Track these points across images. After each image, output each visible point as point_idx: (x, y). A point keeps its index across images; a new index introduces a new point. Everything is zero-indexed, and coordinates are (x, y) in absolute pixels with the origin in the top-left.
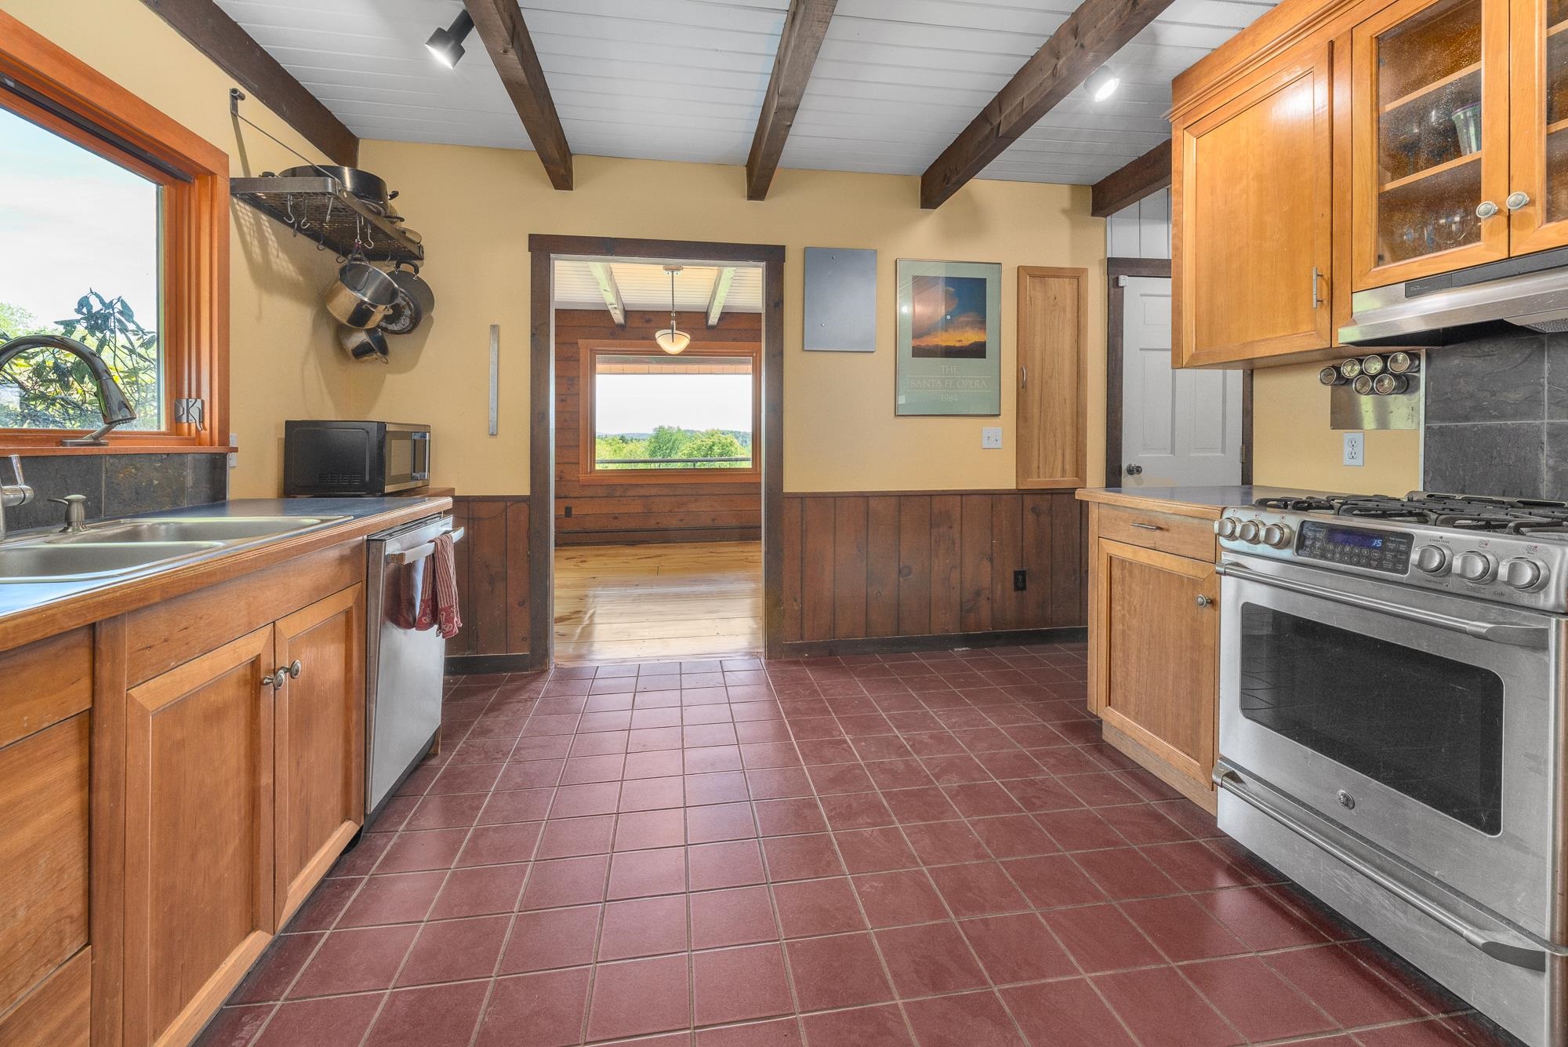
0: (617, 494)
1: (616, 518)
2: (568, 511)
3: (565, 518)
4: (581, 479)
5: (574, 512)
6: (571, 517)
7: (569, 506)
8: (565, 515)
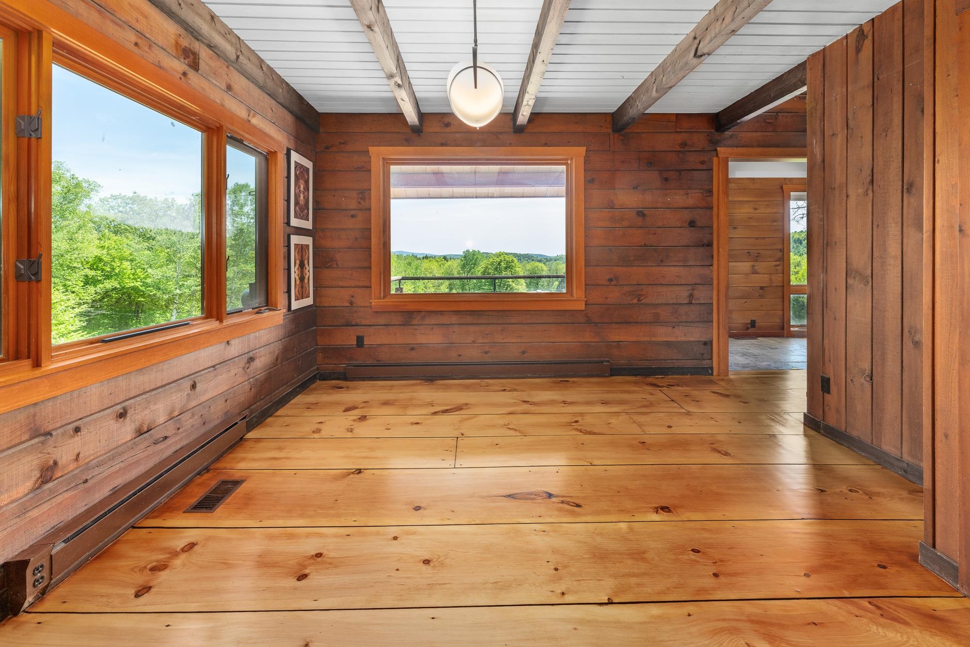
0: (414, 322)
2: (360, 340)
3: (357, 348)
4: (374, 305)
5: (366, 342)
6: (363, 347)
7: (361, 335)
8: (357, 344)
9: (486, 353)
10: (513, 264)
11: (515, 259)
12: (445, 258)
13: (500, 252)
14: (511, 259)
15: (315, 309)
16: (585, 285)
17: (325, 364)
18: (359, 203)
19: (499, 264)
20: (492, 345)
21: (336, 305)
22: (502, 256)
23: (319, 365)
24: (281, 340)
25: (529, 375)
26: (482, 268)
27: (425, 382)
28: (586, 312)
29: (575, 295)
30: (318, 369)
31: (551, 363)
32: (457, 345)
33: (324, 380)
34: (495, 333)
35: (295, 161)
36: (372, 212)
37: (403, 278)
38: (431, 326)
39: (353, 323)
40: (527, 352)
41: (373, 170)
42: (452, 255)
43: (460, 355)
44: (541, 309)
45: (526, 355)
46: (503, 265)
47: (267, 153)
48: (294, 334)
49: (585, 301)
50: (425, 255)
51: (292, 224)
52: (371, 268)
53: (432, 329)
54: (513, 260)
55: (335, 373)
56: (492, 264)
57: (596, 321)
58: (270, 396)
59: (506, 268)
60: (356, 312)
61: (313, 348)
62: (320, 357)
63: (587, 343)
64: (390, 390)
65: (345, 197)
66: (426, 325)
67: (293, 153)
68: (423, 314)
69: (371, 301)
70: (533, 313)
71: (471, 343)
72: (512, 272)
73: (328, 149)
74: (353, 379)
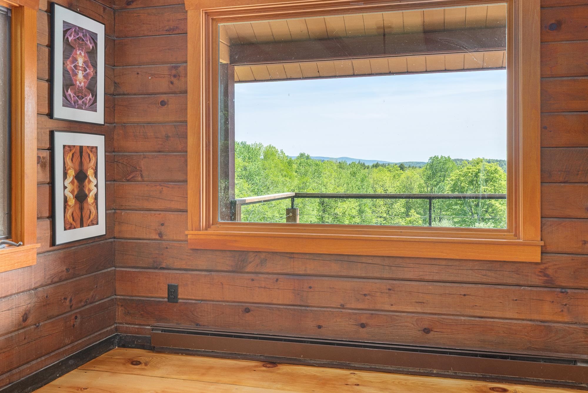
0: (249, 268)
1: (247, 310)
2: (172, 291)
3: (169, 303)
4: (190, 239)
5: (182, 294)
6: (177, 302)
7: (174, 283)
8: (168, 298)
9: (363, 326)
10: (497, 176)
11: (499, 168)
12: (402, 167)
13: (479, 158)
14: (493, 169)
15: (111, 242)
16: (542, 217)
17: (126, 324)
18: (172, 83)
19: (476, 175)
20: (372, 314)
21: (141, 237)
22: (481, 164)
23: (119, 323)
24: (36, 289)
25: (435, 372)
26: (452, 180)
27: (263, 366)
28: (542, 266)
29: (521, 235)
30: (116, 329)
31: (476, 355)
32: (315, 309)
33: (124, 346)
34: (378, 294)
35: (64, 22)
36: (188, 96)
37: (297, 196)
38: (276, 276)
39: (164, 265)
40: (432, 331)
41: (190, 30)
42: (412, 163)
43: (320, 327)
44: (457, 258)
45: (431, 335)
46: (482, 176)
47: (7, 9)
48: (63, 281)
49: (542, 246)
50: (375, 163)
51: (56, 115)
52: (187, 182)
53: (277, 280)
54: (496, 169)
55: (139, 338)
56: (465, 175)
57: (563, 284)
58: (8, 374)
59: (486, 181)
60: (167, 248)
61: (107, 300)
62: (120, 312)
63: (546, 324)
64: (203, 374)
65: (152, 75)
66: (268, 273)
67: (58, 9)
68: (263, 256)
69: (187, 232)
70: (444, 263)
71: (339, 308)
72: (494, 186)
73: (130, 4)
74: (161, 351)
